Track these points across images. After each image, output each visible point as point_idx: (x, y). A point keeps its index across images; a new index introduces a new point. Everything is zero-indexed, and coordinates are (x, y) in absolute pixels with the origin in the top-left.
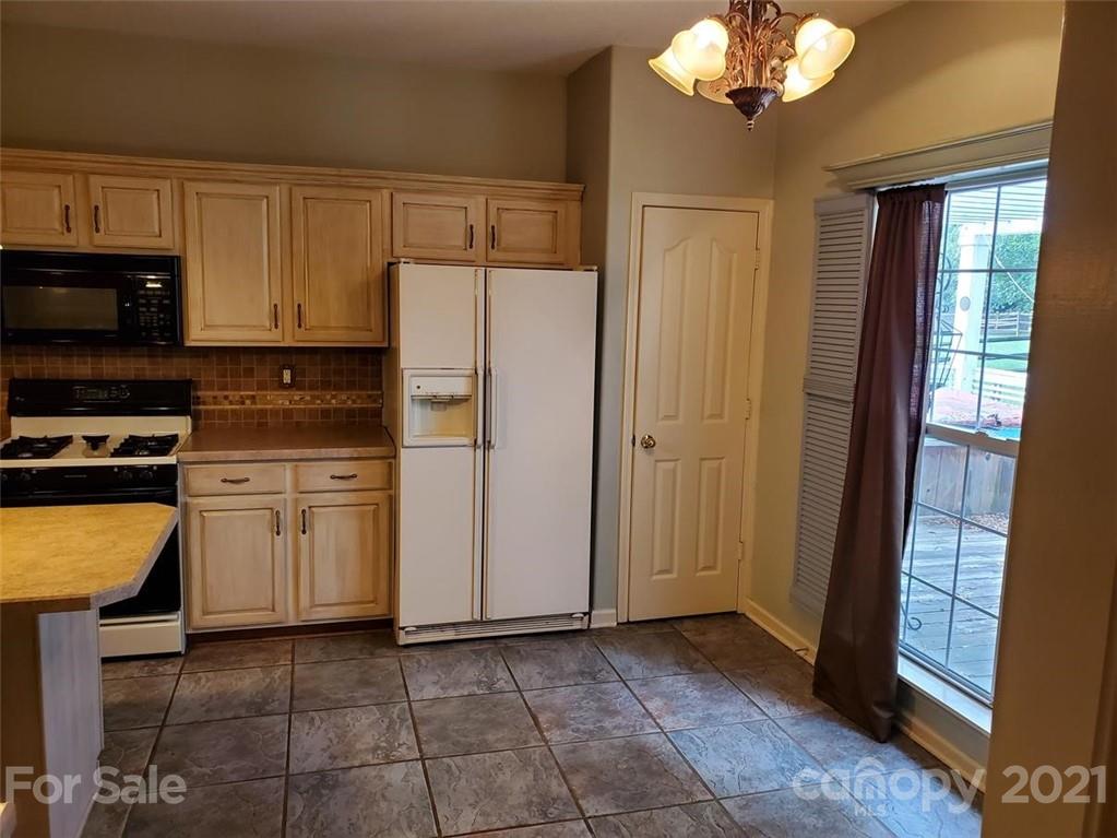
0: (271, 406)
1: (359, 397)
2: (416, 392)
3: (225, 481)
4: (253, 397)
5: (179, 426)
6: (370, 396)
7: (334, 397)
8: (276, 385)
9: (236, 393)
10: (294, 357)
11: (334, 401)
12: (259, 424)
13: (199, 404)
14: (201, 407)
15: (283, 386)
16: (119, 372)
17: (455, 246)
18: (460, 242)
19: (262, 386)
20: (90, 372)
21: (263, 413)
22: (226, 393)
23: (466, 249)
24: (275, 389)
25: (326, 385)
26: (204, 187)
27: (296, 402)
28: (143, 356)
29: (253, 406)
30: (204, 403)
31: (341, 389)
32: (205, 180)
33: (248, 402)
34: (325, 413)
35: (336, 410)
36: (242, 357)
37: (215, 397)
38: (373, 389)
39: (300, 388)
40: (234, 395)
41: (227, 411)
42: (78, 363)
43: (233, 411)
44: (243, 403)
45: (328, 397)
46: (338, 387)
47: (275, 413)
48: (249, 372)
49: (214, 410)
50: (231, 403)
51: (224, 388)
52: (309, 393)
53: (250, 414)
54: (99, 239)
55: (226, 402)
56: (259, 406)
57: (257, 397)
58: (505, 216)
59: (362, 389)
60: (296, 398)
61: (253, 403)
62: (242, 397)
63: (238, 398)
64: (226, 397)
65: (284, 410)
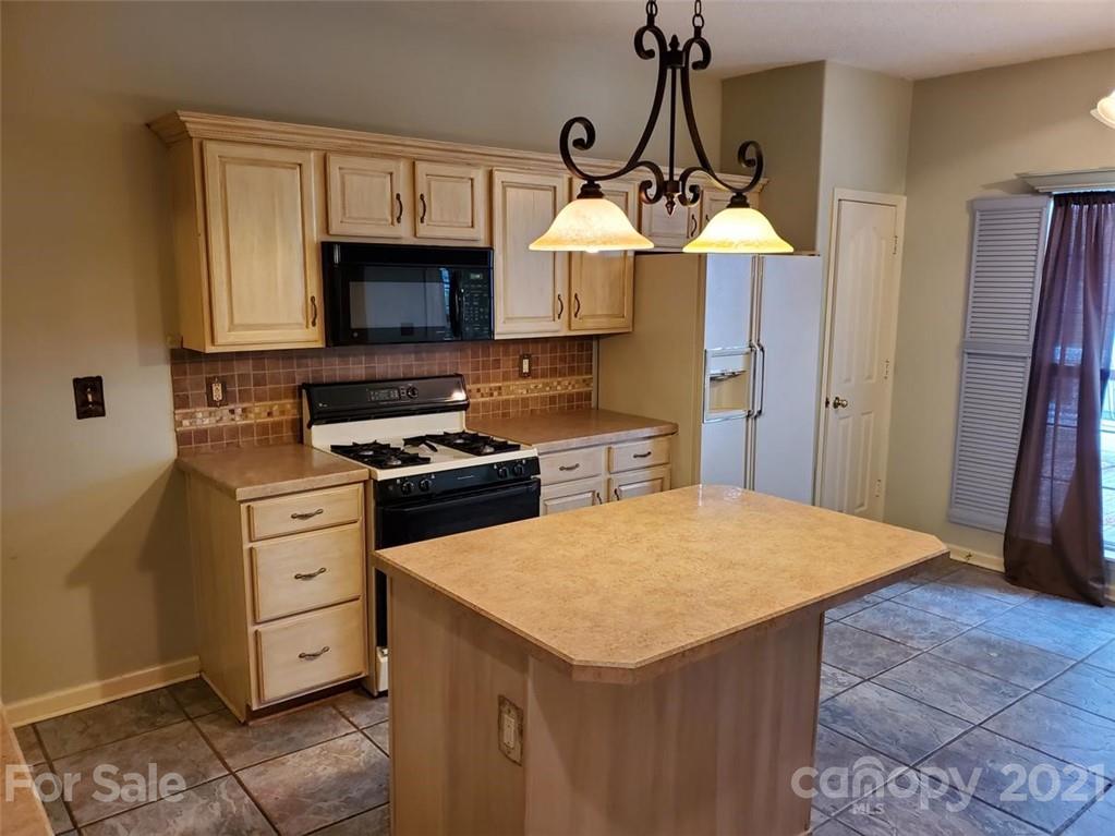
0: (513, 396)
1: (577, 382)
3: (562, 469)
4: (500, 388)
6: (584, 381)
7: (559, 383)
8: (517, 374)
9: (486, 385)
10: (531, 347)
11: (559, 388)
12: (504, 415)
15: (523, 376)
16: (389, 371)
19: (506, 378)
20: (364, 372)
21: (506, 403)
22: (479, 386)
24: (517, 379)
25: (554, 372)
27: (532, 391)
28: (410, 353)
29: (499, 398)
31: (565, 376)
33: (495, 393)
34: (552, 399)
35: (560, 395)
36: (491, 350)
38: (586, 373)
39: (535, 377)
40: (485, 387)
41: (478, 404)
42: (353, 364)
43: (484, 404)
44: (492, 395)
45: (555, 384)
46: (562, 375)
47: (516, 402)
48: (497, 364)
50: (482, 396)
51: (477, 381)
52: (543, 380)
53: (497, 405)
54: (423, 230)
55: (479, 395)
56: (505, 397)
57: (503, 388)
59: (580, 374)
60: (532, 387)
61: (500, 394)
62: (491, 389)
63: (487, 390)
64: (479, 390)
65: (523, 399)
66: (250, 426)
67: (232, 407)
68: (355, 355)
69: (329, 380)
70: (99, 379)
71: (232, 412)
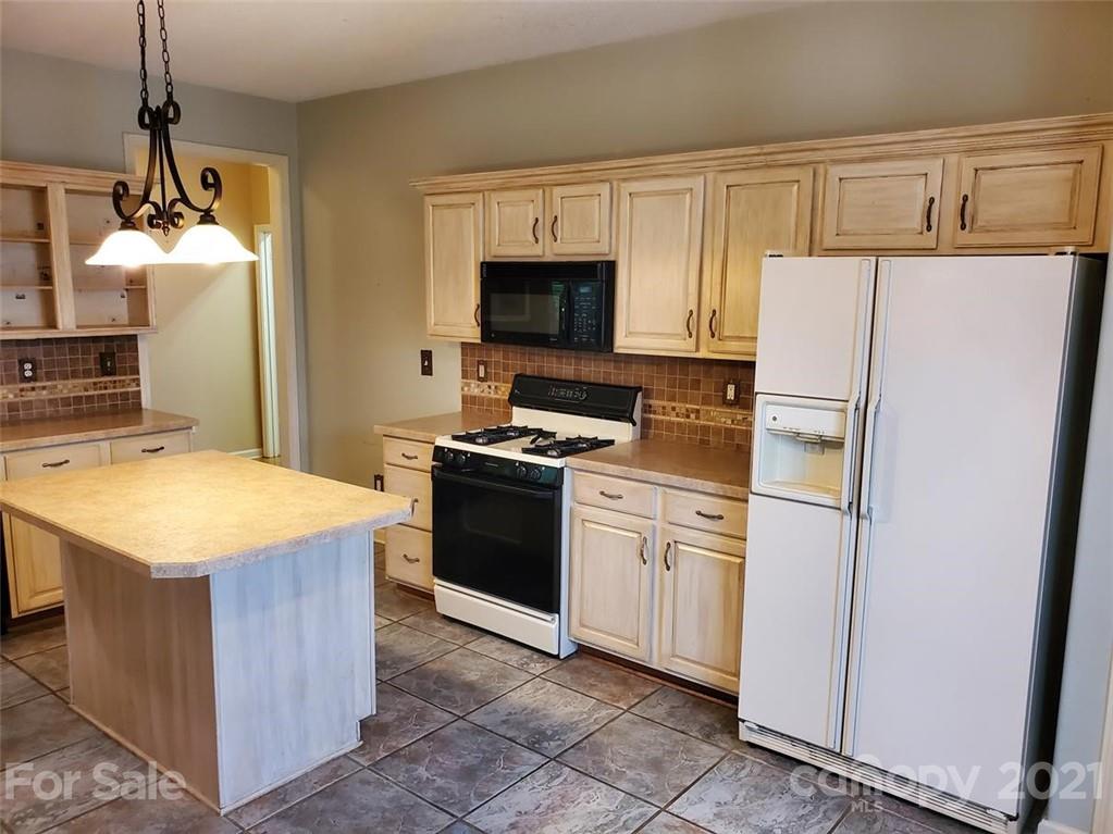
0: (713, 424)
2: (771, 424)
3: (602, 493)
4: (698, 411)
5: (621, 433)
8: (720, 400)
9: (682, 405)
10: (739, 371)
12: (702, 442)
13: (650, 412)
14: (652, 416)
15: (725, 403)
17: (906, 230)
18: (917, 221)
19: (706, 401)
21: (705, 429)
22: (674, 404)
23: (921, 233)
24: (718, 405)
26: (635, 186)
29: (697, 422)
30: (655, 413)
32: (636, 179)
33: (693, 416)
36: (690, 369)
37: (664, 408)
39: (744, 408)
40: (681, 407)
41: (673, 423)
43: (679, 424)
44: (688, 417)
47: (717, 431)
48: (696, 384)
49: (662, 421)
50: (677, 416)
51: (672, 399)
53: (694, 429)
54: (557, 248)
55: (674, 413)
56: (702, 422)
57: (701, 412)
58: (985, 178)
60: (740, 417)
61: (697, 418)
62: (687, 410)
63: (684, 411)
64: (674, 409)
65: (726, 429)
66: (499, 400)
67: (489, 383)
68: (567, 358)
69: (549, 376)
70: (431, 352)
71: (490, 387)
